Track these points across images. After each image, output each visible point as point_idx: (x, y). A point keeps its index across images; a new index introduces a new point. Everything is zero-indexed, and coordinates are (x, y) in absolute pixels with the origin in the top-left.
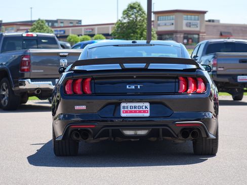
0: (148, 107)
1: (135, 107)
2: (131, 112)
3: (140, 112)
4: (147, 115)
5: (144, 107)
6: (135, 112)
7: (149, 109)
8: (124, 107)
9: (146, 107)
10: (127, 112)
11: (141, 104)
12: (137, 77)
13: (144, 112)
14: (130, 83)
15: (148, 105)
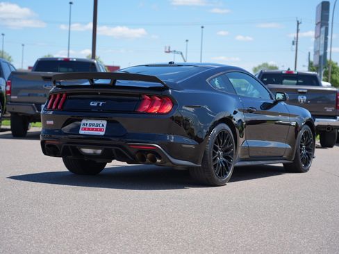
0: (105, 126)
1: (94, 125)
2: (89, 129)
3: (97, 130)
4: (102, 133)
5: (101, 125)
6: (93, 130)
7: (105, 128)
8: (84, 124)
9: (103, 125)
10: (85, 129)
11: (99, 122)
12: (102, 94)
13: (101, 130)
14: (94, 100)
15: (105, 123)
